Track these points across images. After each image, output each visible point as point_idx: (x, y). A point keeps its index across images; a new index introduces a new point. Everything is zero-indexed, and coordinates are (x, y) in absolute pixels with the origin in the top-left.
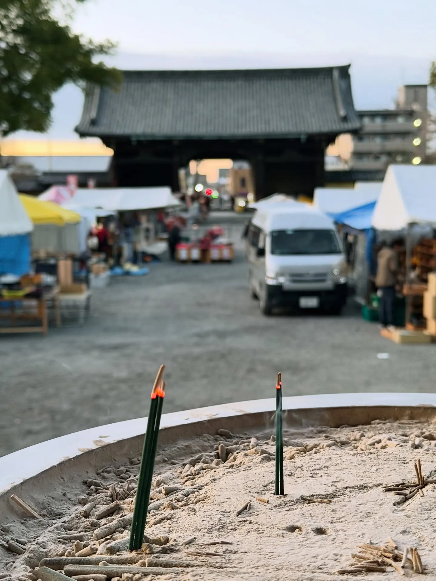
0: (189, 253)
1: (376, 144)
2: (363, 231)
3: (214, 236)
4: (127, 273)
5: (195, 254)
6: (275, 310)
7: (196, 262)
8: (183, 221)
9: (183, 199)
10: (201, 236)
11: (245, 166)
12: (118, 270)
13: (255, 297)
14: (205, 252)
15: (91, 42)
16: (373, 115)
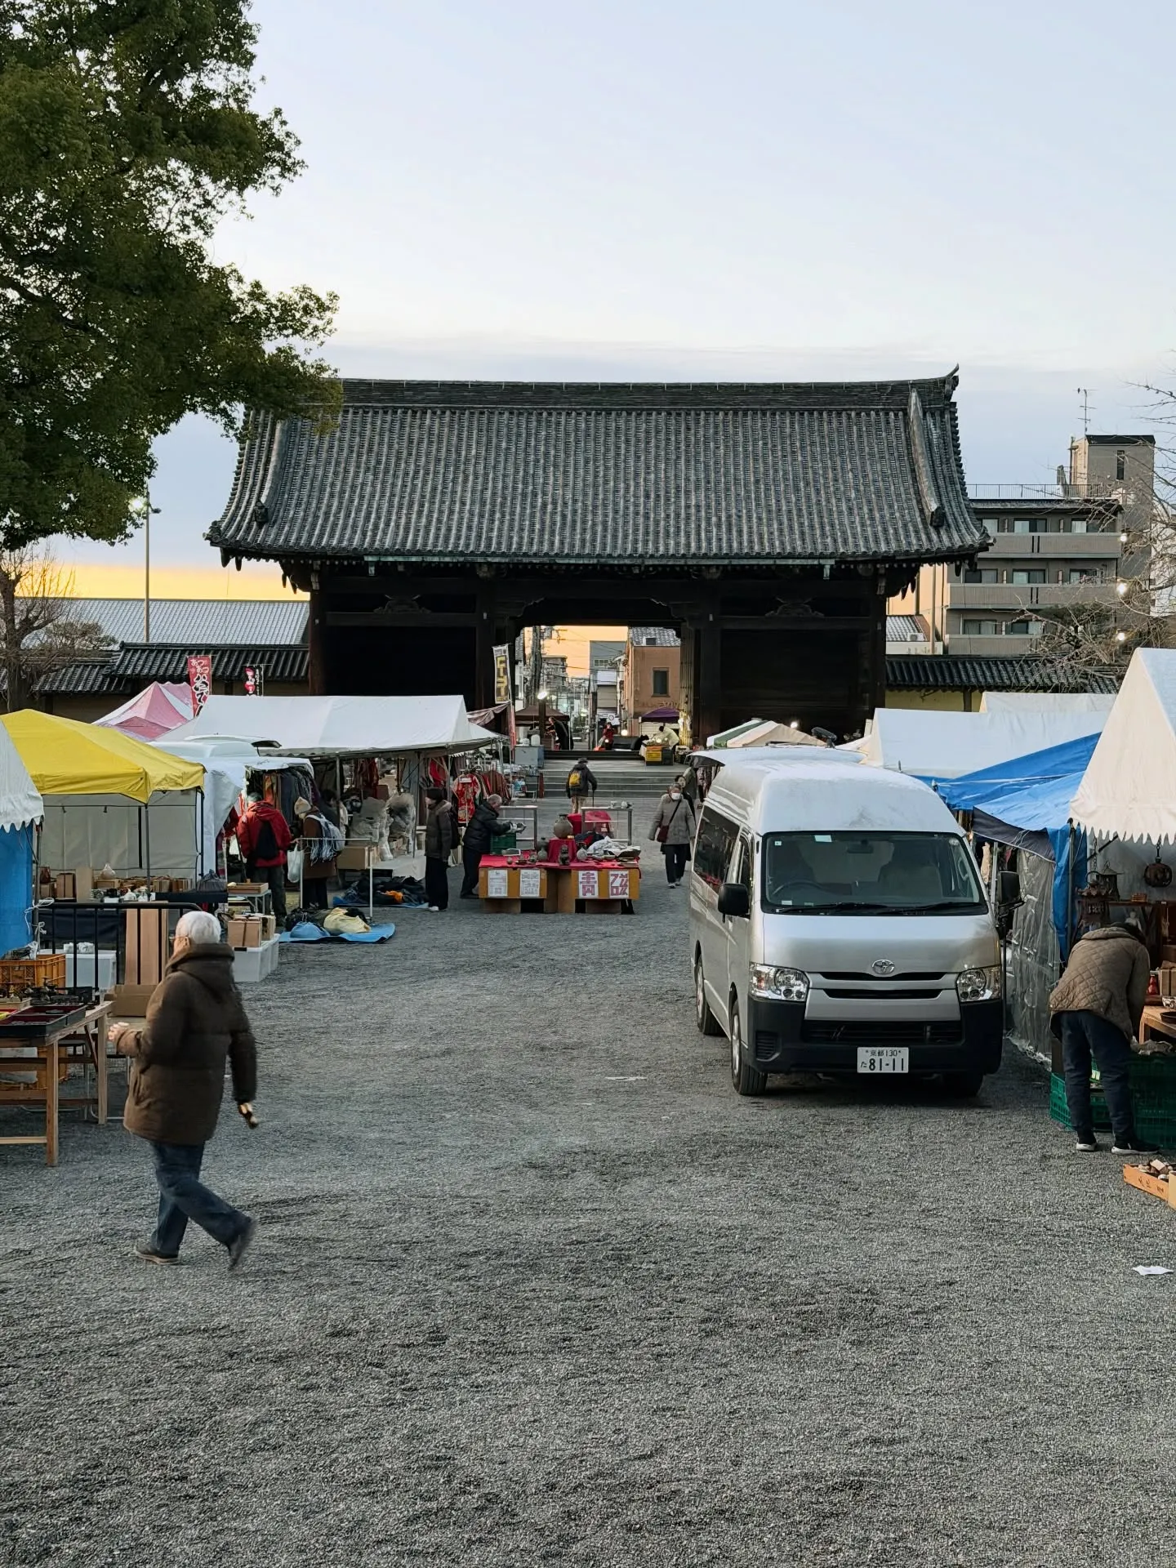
0: (514, 883)
1: (1016, 590)
2: (1041, 837)
3: (583, 832)
4: (336, 938)
5: (532, 884)
6: (775, 1081)
7: (531, 906)
8: (497, 784)
9: (498, 724)
10: (548, 830)
11: (669, 638)
12: (307, 930)
13: (711, 1028)
14: (557, 877)
15: (257, 293)
16: (1007, 512)
